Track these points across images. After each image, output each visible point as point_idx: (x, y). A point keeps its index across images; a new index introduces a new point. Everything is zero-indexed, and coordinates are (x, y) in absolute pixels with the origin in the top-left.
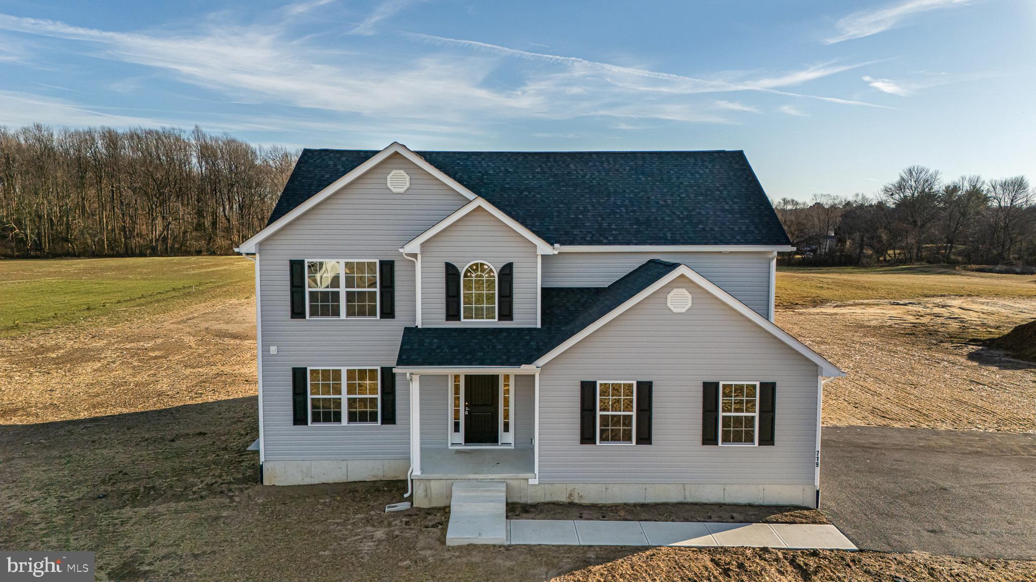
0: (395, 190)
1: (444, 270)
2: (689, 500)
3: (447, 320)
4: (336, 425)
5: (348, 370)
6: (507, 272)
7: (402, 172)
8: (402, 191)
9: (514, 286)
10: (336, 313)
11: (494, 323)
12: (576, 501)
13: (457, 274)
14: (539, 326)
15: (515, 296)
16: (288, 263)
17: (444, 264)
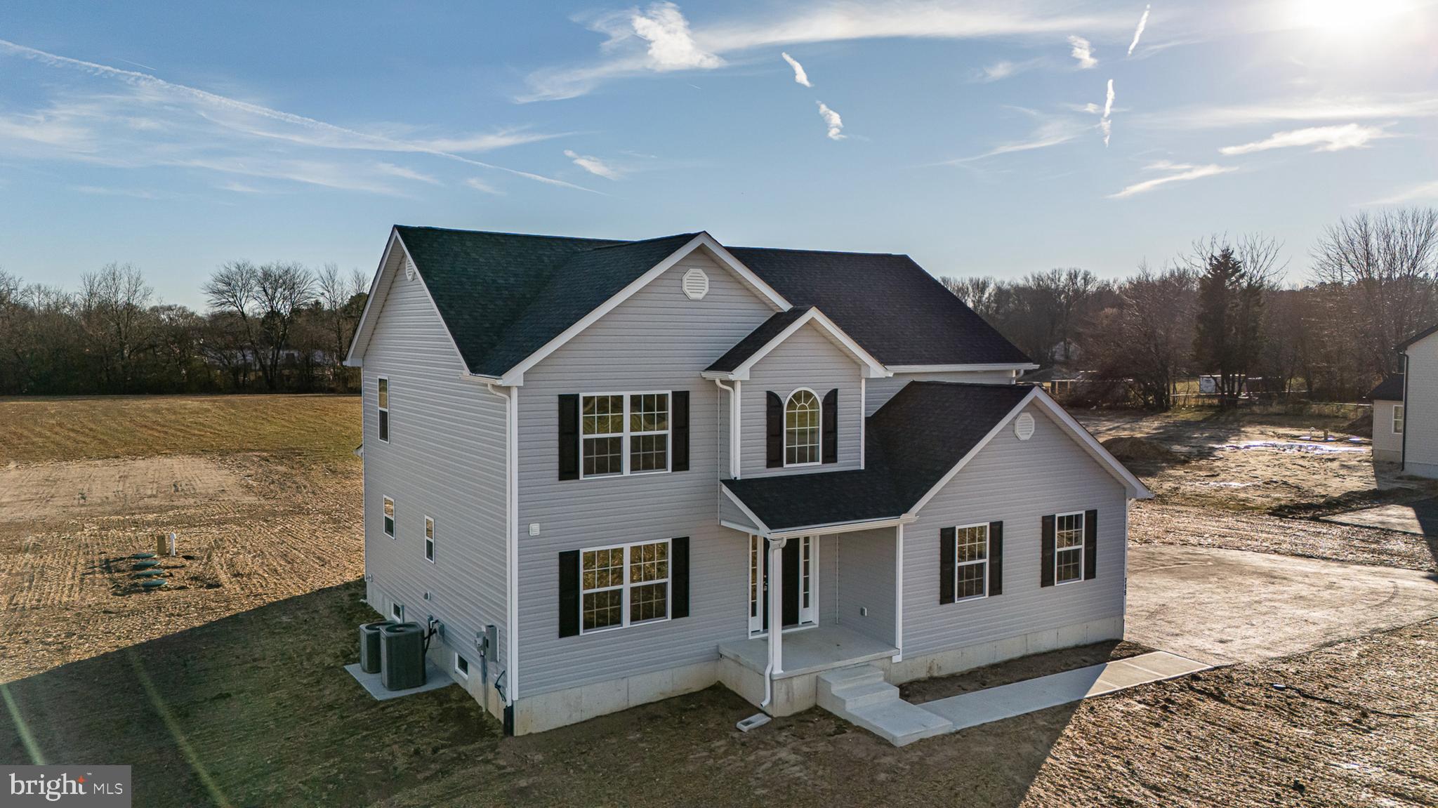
0: (693, 296)
1: (765, 401)
2: (1031, 652)
3: (768, 466)
4: (616, 628)
5: (632, 548)
6: (831, 400)
7: (700, 271)
8: (700, 296)
9: (839, 417)
10: (617, 467)
11: (817, 466)
12: (936, 674)
13: (780, 405)
14: (863, 467)
15: (839, 430)
16: (556, 399)
17: (765, 393)
